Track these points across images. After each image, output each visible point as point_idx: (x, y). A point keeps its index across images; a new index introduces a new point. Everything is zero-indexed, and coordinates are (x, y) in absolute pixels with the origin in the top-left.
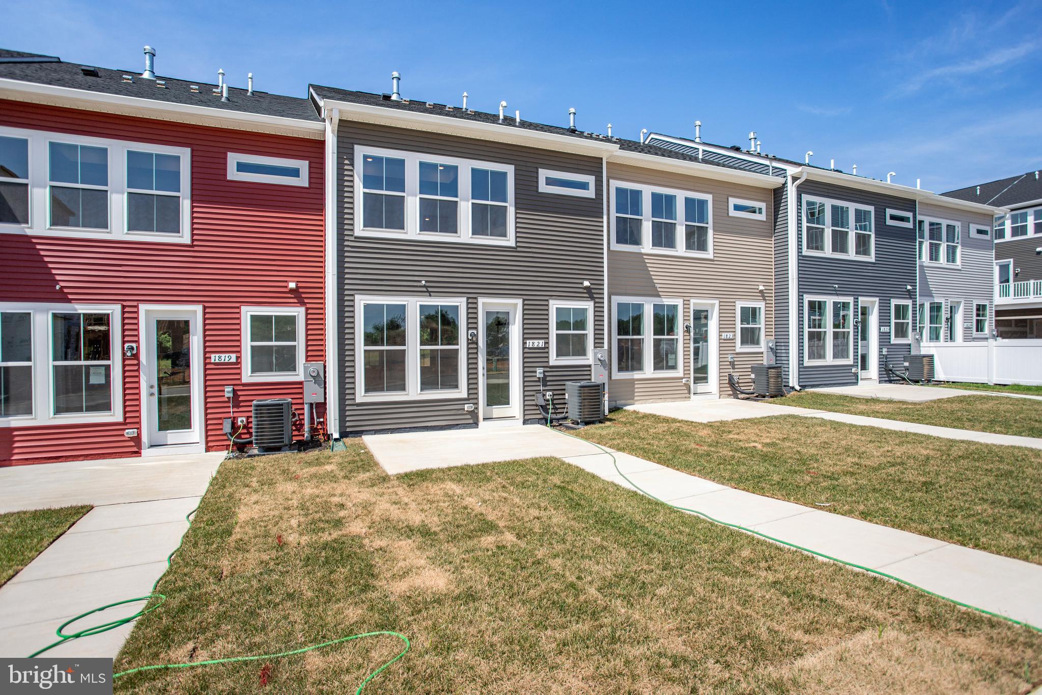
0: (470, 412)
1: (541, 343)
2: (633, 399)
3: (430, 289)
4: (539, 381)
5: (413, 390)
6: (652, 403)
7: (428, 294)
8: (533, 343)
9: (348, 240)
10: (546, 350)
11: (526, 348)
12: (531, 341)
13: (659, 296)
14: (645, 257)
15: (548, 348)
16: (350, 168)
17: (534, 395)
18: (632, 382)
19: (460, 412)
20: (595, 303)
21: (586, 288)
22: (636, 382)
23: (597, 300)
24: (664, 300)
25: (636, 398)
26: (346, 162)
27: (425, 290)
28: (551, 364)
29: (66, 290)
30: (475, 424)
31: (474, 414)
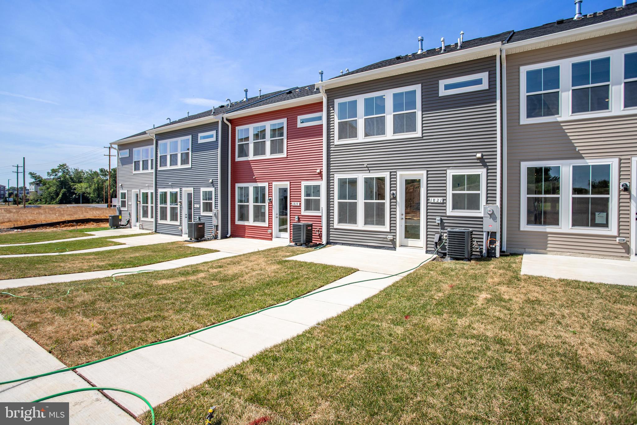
0: (391, 241)
1: (440, 200)
2: (545, 249)
3: (370, 169)
4: (438, 226)
5: (360, 225)
6: (570, 255)
7: (368, 171)
8: (434, 200)
9: (332, 147)
10: (445, 205)
11: (429, 203)
12: (433, 199)
13: (583, 158)
14: (562, 124)
15: (446, 203)
16: (333, 111)
17: (434, 235)
18: (546, 234)
19: (385, 240)
20: (488, 170)
21: (478, 159)
22: (549, 235)
23: (489, 167)
24: (588, 161)
25: (548, 249)
26: (332, 109)
27: (367, 169)
28: (448, 214)
29: (256, 178)
30: (394, 248)
31: (393, 241)
